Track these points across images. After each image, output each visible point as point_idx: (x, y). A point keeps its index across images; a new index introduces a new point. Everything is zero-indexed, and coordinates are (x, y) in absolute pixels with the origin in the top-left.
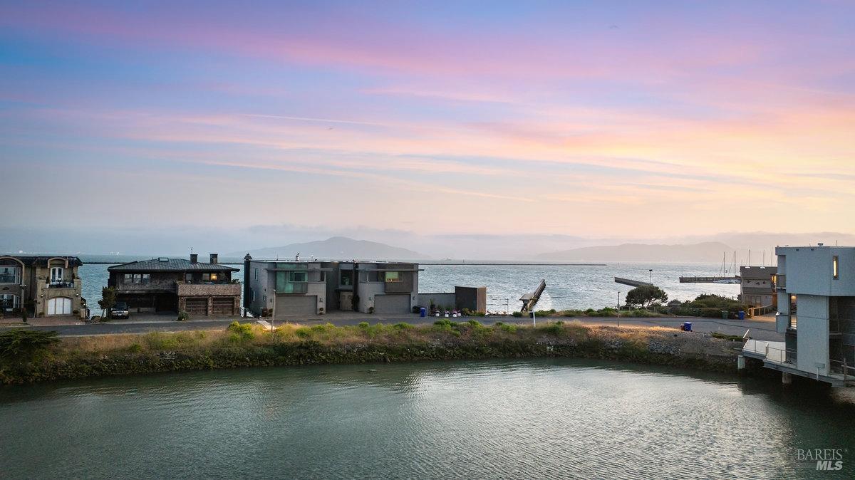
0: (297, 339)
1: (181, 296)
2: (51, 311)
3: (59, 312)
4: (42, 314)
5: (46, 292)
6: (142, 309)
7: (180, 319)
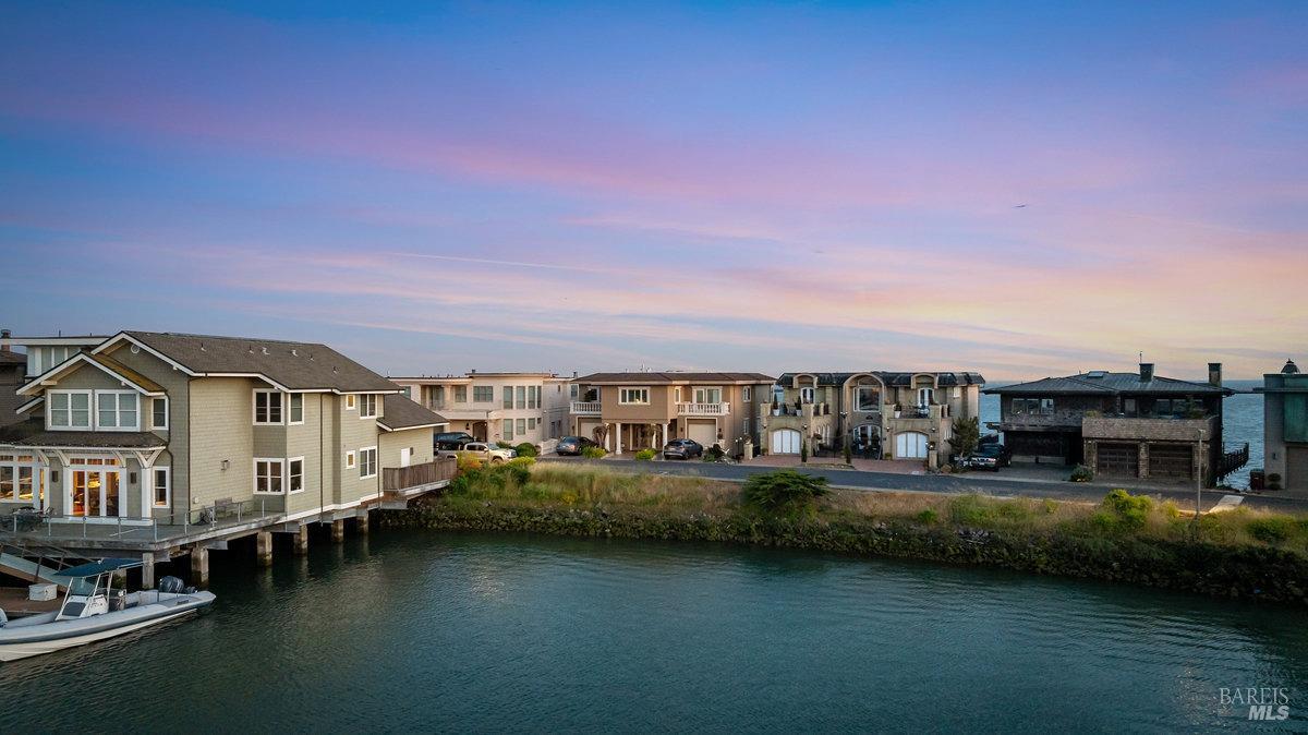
0: (1243, 539)
1: (1088, 439)
2: (901, 453)
3: (912, 454)
4: (889, 455)
5: (893, 423)
6: (1044, 459)
7: (1074, 479)
